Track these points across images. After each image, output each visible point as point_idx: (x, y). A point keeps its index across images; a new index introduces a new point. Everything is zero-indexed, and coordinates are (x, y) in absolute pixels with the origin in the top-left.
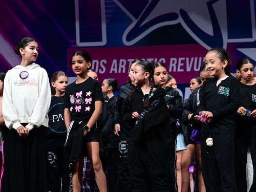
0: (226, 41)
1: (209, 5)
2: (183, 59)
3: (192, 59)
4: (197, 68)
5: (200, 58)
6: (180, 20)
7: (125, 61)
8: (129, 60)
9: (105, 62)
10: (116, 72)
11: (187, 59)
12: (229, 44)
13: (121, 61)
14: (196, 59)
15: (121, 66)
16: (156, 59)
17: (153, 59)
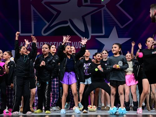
0: (91, 34)
1: (83, 17)
3: (75, 42)
4: (77, 47)
5: (78, 42)
6: (69, 24)
7: (43, 43)
8: (44, 43)
10: (38, 48)
11: (72, 43)
12: (92, 36)
13: (41, 43)
14: (76, 42)
15: (40, 45)
16: (58, 43)
17: (56, 42)
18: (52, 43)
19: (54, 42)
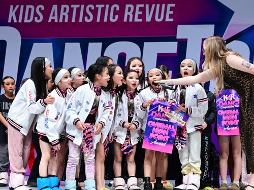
2: (142, 6)
3: (154, 6)
4: (159, 17)
5: (164, 6)
7: (67, 7)
8: (72, 6)
9: (43, 8)
10: (56, 21)
11: (147, 6)
13: (63, 7)
14: (158, 6)
16: (107, 6)
17: (103, 6)
18: (93, 8)
19: (97, 6)
